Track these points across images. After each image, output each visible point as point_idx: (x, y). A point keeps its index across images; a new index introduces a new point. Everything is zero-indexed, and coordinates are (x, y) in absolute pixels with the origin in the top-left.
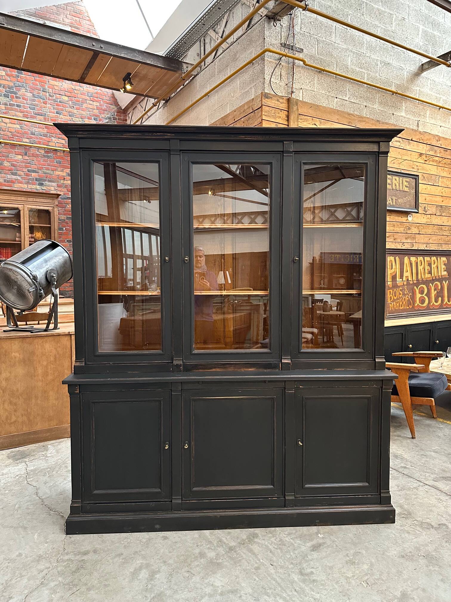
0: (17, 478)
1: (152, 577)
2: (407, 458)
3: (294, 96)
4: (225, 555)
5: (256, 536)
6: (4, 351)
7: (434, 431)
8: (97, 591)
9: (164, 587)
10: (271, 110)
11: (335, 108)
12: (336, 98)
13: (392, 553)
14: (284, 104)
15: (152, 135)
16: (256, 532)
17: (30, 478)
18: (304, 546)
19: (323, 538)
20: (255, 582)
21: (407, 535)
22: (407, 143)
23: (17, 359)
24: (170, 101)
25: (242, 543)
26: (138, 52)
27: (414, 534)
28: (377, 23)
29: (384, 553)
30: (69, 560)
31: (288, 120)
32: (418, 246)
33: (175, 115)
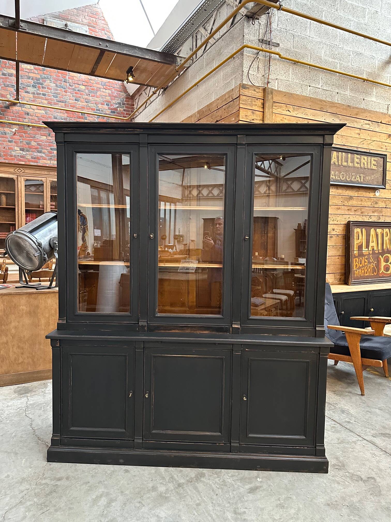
0: (18, 410)
1: (109, 504)
2: (353, 413)
3: (270, 86)
4: (174, 490)
5: (203, 475)
6: (13, 304)
7: (384, 390)
8: (62, 513)
9: (117, 514)
10: (248, 99)
11: (308, 96)
12: (310, 86)
13: (319, 500)
14: (260, 94)
15: (124, 131)
16: (204, 472)
17: (28, 411)
18: (242, 487)
19: (261, 482)
20: (194, 516)
21: (336, 485)
22: (376, 125)
23: (24, 311)
24: (168, 89)
25: (190, 481)
26: (138, 49)
27: (343, 485)
28: (350, 17)
29: (312, 500)
30: (46, 484)
31: (263, 108)
32: (385, 219)
33: (171, 101)
